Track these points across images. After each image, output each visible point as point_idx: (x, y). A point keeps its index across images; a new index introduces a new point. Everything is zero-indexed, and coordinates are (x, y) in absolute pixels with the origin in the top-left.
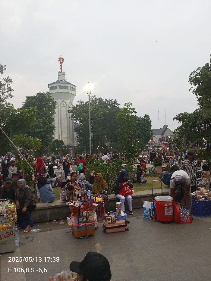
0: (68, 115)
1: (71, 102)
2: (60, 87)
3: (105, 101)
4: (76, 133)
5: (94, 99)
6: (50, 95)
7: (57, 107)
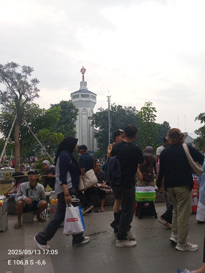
0: (89, 122)
1: (92, 110)
2: (82, 96)
3: (124, 109)
4: (96, 139)
5: (113, 106)
6: (72, 103)
7: (78, 114)
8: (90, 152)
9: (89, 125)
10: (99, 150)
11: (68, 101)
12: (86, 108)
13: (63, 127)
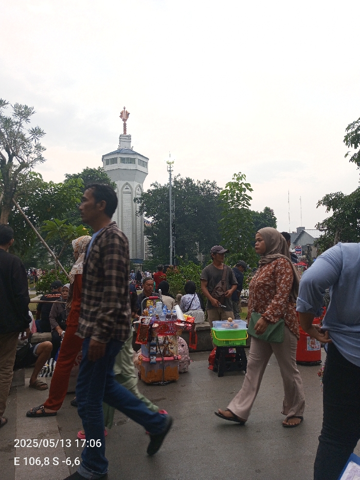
0: (134, 207)
1: (140, 186)
2: (123, 160)
3: (196, 185)
4: (147, 237)
5: (177, 180)
6: (105, 173)
8: (136, 260)
9: (135, 211)
10: (153, 258)
11: (97, 169)
12: (129, 182)
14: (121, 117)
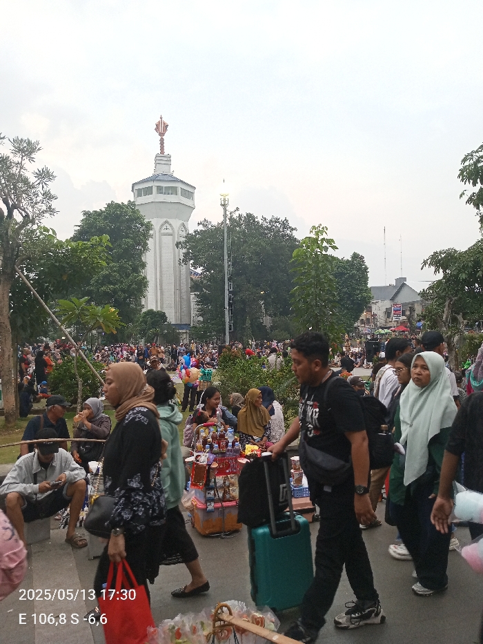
0: (177, 255)
1: (183, 225)
2: (160, 189)
3: (261, 222)
4: (195, 295)
5: (235, 216)
6: (136, 208)
7: (151, 236)
8: (180, 326)
9: (177, 259)
10: (203, 322)
11: (126, 203)
12: (168, 220)
13: (115, 266)
14: (157, 129)
